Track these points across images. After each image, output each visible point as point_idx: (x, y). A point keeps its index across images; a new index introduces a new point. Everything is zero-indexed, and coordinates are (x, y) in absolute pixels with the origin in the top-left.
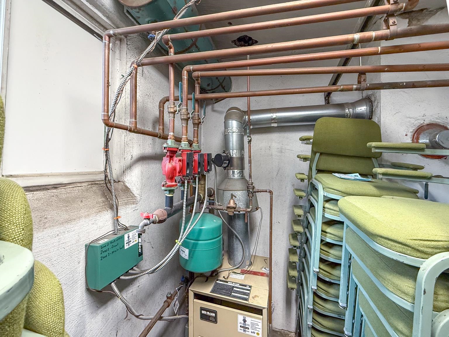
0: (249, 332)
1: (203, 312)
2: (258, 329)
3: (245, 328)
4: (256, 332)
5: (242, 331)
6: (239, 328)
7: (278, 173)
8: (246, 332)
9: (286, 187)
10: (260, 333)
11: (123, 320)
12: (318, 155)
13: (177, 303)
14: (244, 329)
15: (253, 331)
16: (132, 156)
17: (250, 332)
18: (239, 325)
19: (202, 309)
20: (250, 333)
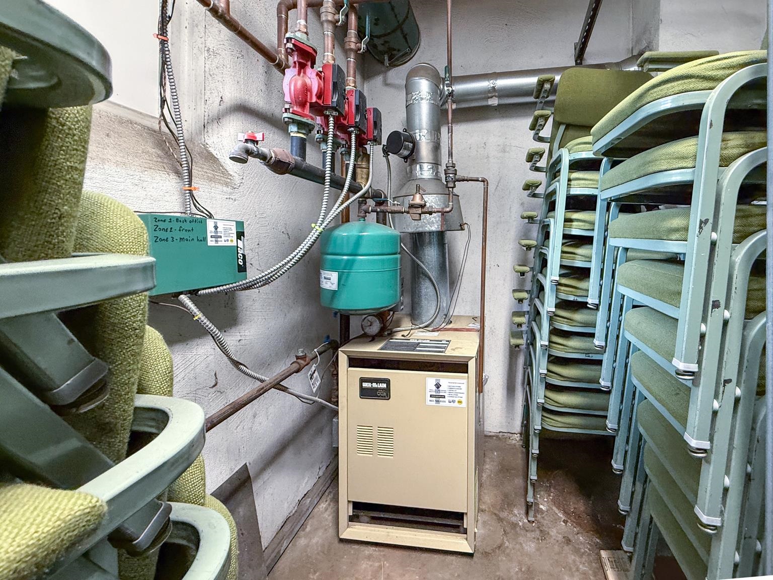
0: (445, 403)
1: (365, 385)
2: (459, 395)
3: (438, 397)
4: (457, 399)
5: (434, 403)
6: (429, 398)
7: (497, 186)
8: (441, 403)
9: (510, 208)
10: (464, 400)
11: (208, 388)
12: (562, 128)
13: (317, 376)
14: (437, 399)
15: (451, 399)
16: (221, 98)
17: (447, 401)
18: (428, 394)
19: (363, 380)
20: (447, 404)
